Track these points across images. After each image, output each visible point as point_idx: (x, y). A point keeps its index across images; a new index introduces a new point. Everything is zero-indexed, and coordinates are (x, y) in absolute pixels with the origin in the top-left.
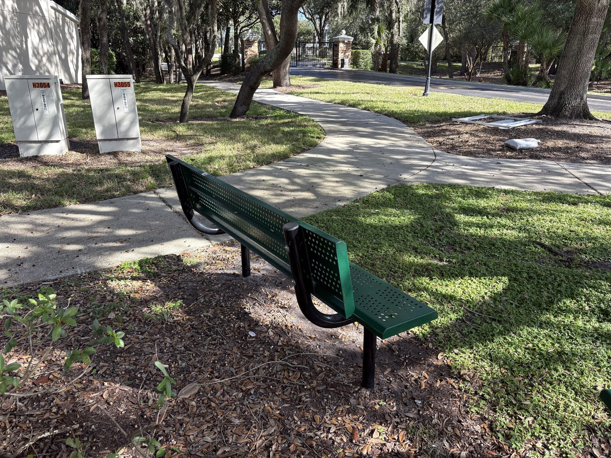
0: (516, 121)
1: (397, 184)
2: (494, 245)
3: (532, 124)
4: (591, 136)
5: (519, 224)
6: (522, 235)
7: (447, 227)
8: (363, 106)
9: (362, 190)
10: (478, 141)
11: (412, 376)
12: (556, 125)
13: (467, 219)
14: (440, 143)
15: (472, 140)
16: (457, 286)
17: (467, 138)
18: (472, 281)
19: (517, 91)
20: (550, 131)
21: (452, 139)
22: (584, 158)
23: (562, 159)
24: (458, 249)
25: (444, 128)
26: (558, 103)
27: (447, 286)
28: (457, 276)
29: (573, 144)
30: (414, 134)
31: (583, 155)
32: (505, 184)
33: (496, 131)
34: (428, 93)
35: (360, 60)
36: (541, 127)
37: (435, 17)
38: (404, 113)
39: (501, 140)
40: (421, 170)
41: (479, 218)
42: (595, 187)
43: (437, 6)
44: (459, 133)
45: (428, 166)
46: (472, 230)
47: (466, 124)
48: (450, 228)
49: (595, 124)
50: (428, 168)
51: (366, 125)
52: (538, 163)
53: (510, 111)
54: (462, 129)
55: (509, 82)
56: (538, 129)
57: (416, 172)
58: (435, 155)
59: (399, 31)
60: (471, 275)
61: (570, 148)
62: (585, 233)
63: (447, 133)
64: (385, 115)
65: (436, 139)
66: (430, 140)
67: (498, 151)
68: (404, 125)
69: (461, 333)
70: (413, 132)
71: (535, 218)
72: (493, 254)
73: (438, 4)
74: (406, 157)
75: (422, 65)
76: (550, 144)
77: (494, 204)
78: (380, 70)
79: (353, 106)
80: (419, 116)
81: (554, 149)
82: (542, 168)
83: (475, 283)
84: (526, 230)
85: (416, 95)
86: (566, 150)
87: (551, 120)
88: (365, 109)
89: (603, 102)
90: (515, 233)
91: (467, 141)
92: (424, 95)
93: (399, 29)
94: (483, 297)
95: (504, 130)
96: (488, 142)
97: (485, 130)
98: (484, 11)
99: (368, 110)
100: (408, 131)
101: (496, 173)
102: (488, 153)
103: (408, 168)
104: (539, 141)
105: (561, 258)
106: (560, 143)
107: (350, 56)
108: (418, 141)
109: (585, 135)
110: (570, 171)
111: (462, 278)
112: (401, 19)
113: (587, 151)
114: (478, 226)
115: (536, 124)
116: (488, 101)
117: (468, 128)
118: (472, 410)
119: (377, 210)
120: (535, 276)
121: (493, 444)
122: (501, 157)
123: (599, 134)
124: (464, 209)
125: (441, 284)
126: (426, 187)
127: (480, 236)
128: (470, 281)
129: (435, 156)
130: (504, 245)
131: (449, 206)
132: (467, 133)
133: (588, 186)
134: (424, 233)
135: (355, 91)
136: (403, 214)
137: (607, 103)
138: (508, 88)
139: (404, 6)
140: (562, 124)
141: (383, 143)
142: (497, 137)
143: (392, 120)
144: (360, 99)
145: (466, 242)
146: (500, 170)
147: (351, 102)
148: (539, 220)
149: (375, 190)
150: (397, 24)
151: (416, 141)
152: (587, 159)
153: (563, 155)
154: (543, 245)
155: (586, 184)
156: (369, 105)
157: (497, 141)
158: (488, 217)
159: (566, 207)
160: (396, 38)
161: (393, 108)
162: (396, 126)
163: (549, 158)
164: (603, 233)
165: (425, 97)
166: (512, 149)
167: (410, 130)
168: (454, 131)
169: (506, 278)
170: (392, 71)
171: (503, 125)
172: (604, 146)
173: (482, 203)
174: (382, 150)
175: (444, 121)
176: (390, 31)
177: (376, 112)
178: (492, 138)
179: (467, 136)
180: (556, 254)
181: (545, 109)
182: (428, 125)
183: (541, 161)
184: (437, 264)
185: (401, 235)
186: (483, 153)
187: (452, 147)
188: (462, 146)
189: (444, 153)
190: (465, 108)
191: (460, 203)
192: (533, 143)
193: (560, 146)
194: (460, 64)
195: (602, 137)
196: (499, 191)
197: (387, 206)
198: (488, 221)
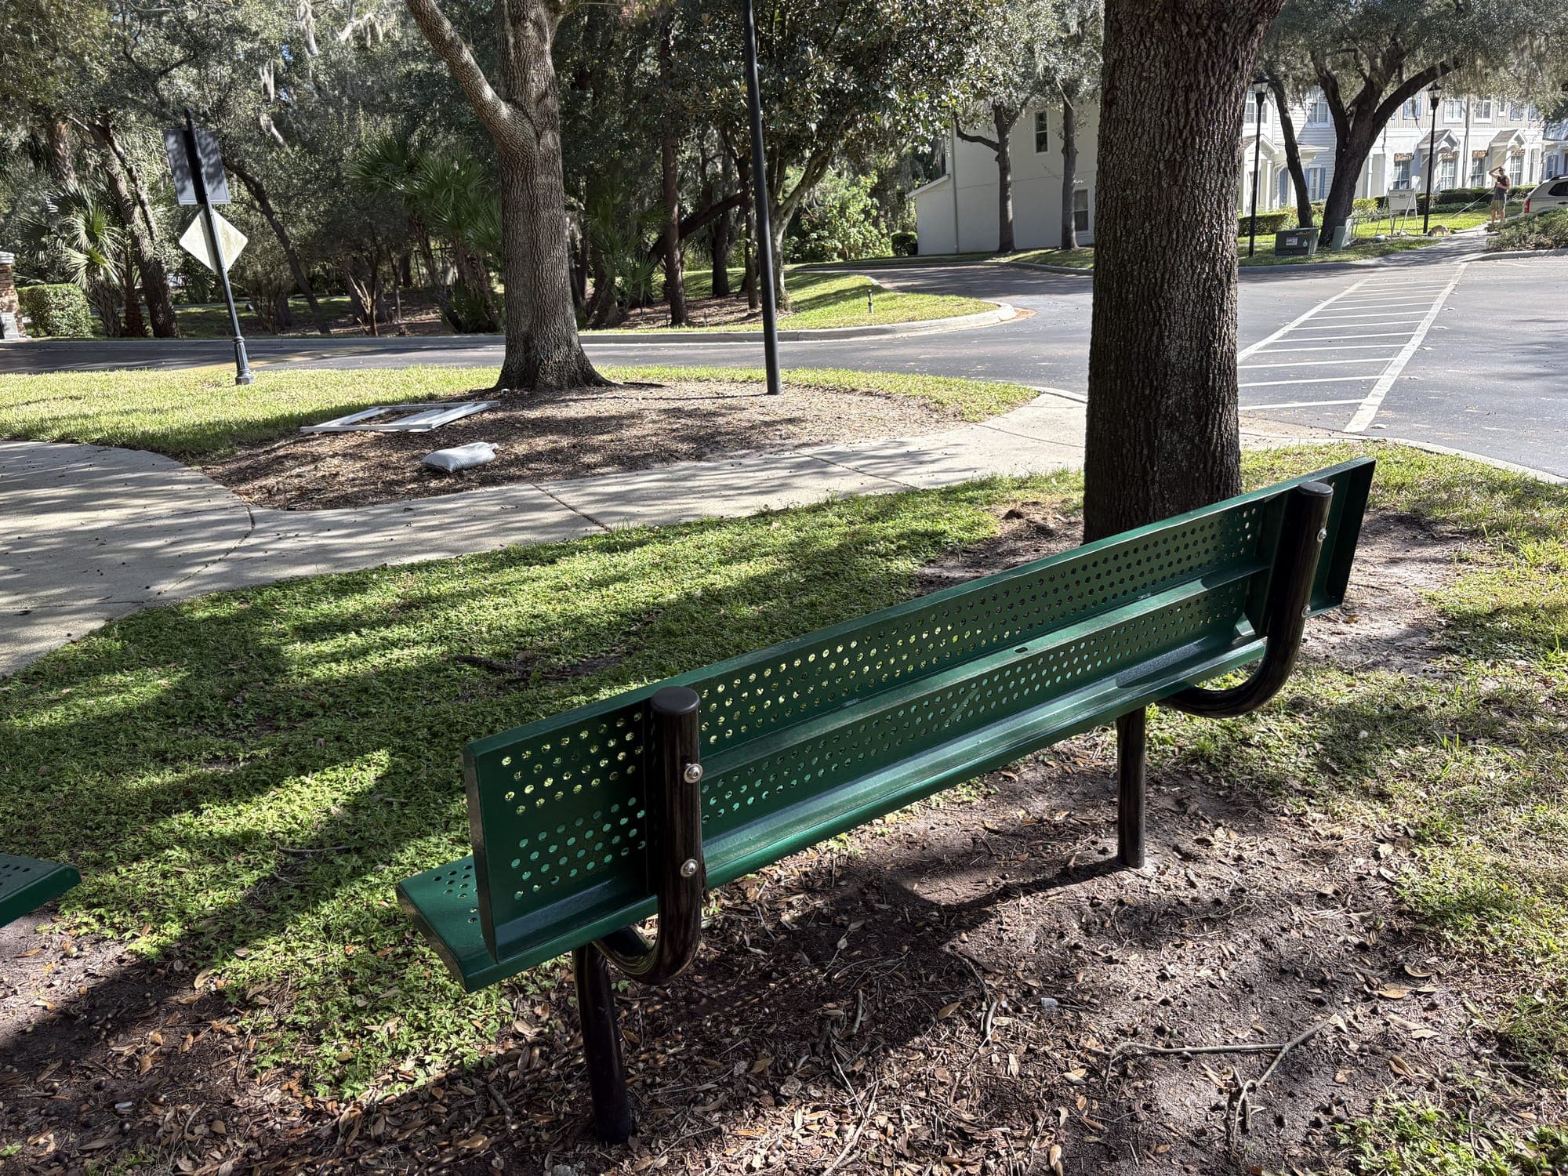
0: (446, 409)
1: (136, 611)
2: (366, 691)
3: (482, 412)
4: (600, 419)
5: (429, 628)
6: (437, 650)
7: (256, 681)
8: (56, 433)
9: (25, 648)
10: (363, 469)
11: (120, 1055)
12: (530, 407)
13: (311, 649)
14: (269, 492)
15: (350, 470)
16: (264, 808)
17: (336, 466)
18: (303, 783)
19: (476, 345)
20: (518, 420)
21: (299, 476)
22: (589, 467)
23: (547, 475)
24: (283, 724)
25: (281, 452)
26: (527, 360)
27: (239, 814)
28: (266, 784)
29: (565, 442)
30: (201, 481)
31: (589, 459)
32: (417, 552)
33: (403, 439)
34: (247, 375)
35: (54, 312)
36: (500, 415)
37: (208, 189)
38: (179, 432)
39: (415, 457)
40: (206, 564)
41: (341, 639)
42: (601, 520)
43: (204, 161)
44: (316, 459)
45: (228, 551)
46: (320, 672)
47: (335, 433)
48: (265, 681)
49: (609, 395)
50: (230, 555)
51: (60, 480)
52: (495, 494)
53: (443, 390)
54: (324, 447)
55: (459, 328)
56: (493, 422)
57: (194, 570)
58: (253, 520)
59: (150, 228)
60: (302, 770)
61: (560, 451)
62: (561, 615)
63: (287, 464)
64: (124, 446)
65: (258, 483)
66: (243, 488)
67: (410, 482)
68: (176, 463)
69: (264, 908)
70: (200, 476)
71: (463, 609)
72: (364, 710)
73: (207, 156)
74: (169, 540)
75: (248, 309)
76: (520, 449)
77: (380, 600)
78: (124, 334)
79: (25, 435)
80: (216, 434)
81: (529, 458)
82: (507, 500)
83: (309, 786)
84: (444, 639)
85: (218, 385)
86: (554, 455)
87: (521, 397)
88: (62, 439)
89: (645, 349)
90: (419, 651)
91: (337, 475)
92: (238, 381)
93: (148, 222)
94: (328, 811)
95: (421, 435)
96: (385, 467)
97: (378, 442)
98: (350, 171)
99: (73, 441)
100: (187, 476)
101: (399, 535)
102: (389, 490)
103: (175, 566)
104: (496, 446)
105: (508, 676)
106: (542, 443)
107: (16, 306)
108: (209, 496)
109: (586, 418)
110: (560, 497)
111: (278, 785)
112: (144, 196)
113: (594, 450)
114: (335, 658)
115: (491, 410)
116: (398, 376)
117: (339, 444)
118: (264, 1064)
119: (65, 691)
120: (443, 728)
121: (306, 1112)
122: (417, 495)
123: (614, 413)
124: (305, 630)
125: (223, 815)
126: (217, 601)
127: (337, 681)
128: (297, 787)
129: (253, 523)
130: (390, 683)
131: (268, 632)
132: (334, 456)
133: (590, 519)
134: (191, 712)
135: (32, 397)
136: (143, 681)
137: (653, 348)
138: (455, 341)
139: (142, 164)
140: (542, 403)
141: (106, 517)
142: (405, 454)
143: (143, 454)
144: (47, 416)
145: (300, 703)
146: (408, 524)
147: (19, 427)
148: (471, 610)
149: (66, 640)
150: (138, 210)
151: (205, 497)
152: (596, 466)
153: (545, 467)
154: (473, 661)
155: (586, 516)
156: (73, 427)
157: (408, 460)
158: (358, 633)
159: (536, 570)
160: (146, 244)
161: (149, 425)
162: (154, 468)
163: (519, 479)
164: (595, 605)
165: (242, 387)
166: (438, 472)
167: (192, 473)
168: (305, 455)
169: (383, 752)
170: (162, 332)
171: (418, 423)
172: (626, 433)
173: (351, 605)
174: (101, 537)
175: (282, 436)
176: (124, 228)
177: (98, 442)
178: (394, 457)
179: (336, 461)
180: (500, 670)
181: (506, 378)
182: (241, 452)
183: (504, 488)
184: (215, 774)
185: (125, 731)
186: (376, 494)
187: (300, 496)
188: (325, 488)
189: (280, 511)
190: (342, 399)
191: (298, 617)
192: (483, 452)
193: (539, 449)
194: (348, 299)
195: (621, 418)
196: (397, 570)
197: (97, 673)
198: (358, 641)
